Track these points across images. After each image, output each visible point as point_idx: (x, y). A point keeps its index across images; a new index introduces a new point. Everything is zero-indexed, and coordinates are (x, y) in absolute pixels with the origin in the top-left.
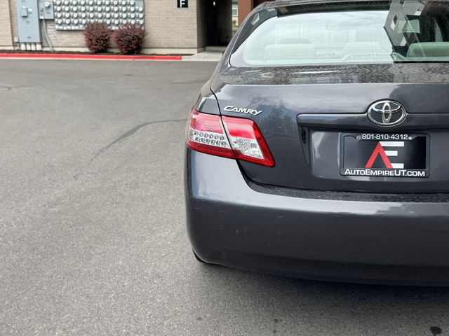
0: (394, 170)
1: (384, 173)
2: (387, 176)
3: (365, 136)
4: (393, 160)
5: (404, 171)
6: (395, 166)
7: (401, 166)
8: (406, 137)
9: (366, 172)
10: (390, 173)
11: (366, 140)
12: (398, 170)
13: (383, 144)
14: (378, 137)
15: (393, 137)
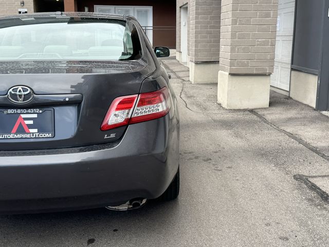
0: (30, 133)
1: (24, 136)
2: (26, 138)
3: (10, 111)
4: (30, 126)
5: (37, 134)
6: (31, 131)
7: (36, 130)
8: (38, 111)
9: (11, 136)
10: (28, 136)
11: (11, 114)
12: (33, 133)
13: (23, 116)
14: (19, 111)
15: (29, 111)
